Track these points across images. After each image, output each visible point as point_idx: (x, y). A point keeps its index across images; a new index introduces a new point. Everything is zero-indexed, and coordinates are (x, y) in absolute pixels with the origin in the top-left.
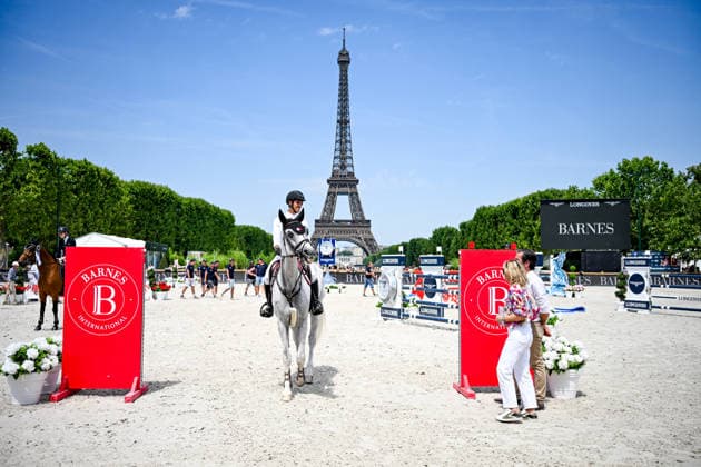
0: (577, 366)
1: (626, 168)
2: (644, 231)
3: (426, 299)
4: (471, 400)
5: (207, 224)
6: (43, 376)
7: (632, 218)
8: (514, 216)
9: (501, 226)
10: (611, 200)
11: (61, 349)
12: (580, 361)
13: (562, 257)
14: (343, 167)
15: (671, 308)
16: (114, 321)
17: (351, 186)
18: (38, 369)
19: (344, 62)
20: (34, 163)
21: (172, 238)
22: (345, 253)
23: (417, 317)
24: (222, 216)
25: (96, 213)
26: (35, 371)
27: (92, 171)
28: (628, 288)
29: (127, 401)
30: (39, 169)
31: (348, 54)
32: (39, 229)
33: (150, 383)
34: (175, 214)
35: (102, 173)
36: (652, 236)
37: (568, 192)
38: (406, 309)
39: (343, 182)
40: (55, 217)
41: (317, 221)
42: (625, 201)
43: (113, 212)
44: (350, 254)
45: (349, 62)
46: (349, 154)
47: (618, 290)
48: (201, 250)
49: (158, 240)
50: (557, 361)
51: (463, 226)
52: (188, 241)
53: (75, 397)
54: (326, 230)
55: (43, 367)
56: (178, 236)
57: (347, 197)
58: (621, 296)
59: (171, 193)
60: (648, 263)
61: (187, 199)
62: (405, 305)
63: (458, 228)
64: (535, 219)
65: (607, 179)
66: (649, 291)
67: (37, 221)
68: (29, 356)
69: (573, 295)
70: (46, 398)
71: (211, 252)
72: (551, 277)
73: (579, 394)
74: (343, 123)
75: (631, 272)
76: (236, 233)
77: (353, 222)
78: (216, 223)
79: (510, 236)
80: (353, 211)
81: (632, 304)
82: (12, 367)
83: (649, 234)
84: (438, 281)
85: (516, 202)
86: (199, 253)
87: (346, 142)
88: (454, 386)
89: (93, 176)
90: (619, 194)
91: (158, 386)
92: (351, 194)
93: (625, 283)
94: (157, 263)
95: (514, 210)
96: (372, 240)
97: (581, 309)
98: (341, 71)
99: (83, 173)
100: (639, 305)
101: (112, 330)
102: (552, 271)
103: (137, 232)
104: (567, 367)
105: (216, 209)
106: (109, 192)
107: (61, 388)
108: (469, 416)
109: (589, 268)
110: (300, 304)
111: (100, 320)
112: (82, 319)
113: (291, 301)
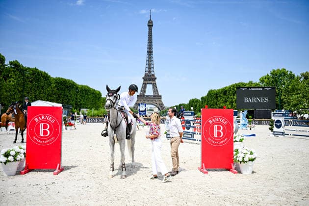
0: (252, 160)
1: (274, 74)
2: (282, 101)
3: (186, 130)
4: (206, 175)
5: (90, 97)
6: (17, 163)
7: (276, 95)
8: (225, 94)
9: (219, 98)
10: (267, 87)
11: (25, 151)
12: (254, 158)
13: (246, 112)
14: (150, 72)
15: (293, 135)
16: (49, 139)
17: (153, 80)
18: (15, 160)
19: (150, 25)
20: (13, 69)
21: (74, 103)
22: (150, 110)
24: (96, 93)
25: (40, 91)
27: (38, 73)
28: (274, 126)
29: (55, 174)
30: (15, 72)
31: (152, 22)
32: (15, 98)
33: (65, 167)
34: (75, 92)
35: (43, 74)
36: (285, 104)
37: (249, 84)
39: (149, 78)
40: (22, 93)
41: (138, 96)
42: (273, 88)
43: (48, 91)
44: (152, 110)
45: (152, 26)
46: (152, 66)
47: (270, 127)
48: (87, 108)
49: (68, 104)
50: (244, 158)
51: (202, 98)
52: (81, 104)
53: (31, 172)
54: (142, 99)
55: (17, 159)
56: (76, 102)
57: (151, 85)
58: (271, 129)
59: (74, 83)
60: (283, 115)
61: (81, 86)
63: (200, 99)
64: (234, 95)
65: (265, 78)
66: (283, 127)
67: (14, 95)
68: (11, 154)
69: (251, 129)
70: (19, 173)
71: (91, 109)
73: (253, 172)
74: (150, 52)
75: (276, 119)
76: (102, 101)
77: (154, 96)
78: (93, 96)
79: (223, 103)
80: (154, 91)
81: (276, 133)
82: (4, 159)
83: (284, 102)
84: (192, 122)
85: (225, 88)
87: (151, 61)
88: (199, 168)
89: (39, 75)
90: (271, 84)
91: (68, 168)
92: (153, 84)
93: (273, 124)
94: (67, 114)
95: (224, 91)
96: (162, 104)
97: (254, 135)
98: (149, 29)
99: (34, 74)
100: (280, 133)
101: (48, 143)
102: (241, 118)
103: (58, 100)
104: (248, 160)
105: (94, 90)
106: (46, 82)
107: (25, 168)
108: (205, 181)
109: (257, 117)
110: (119, 132)
111: (42, 139)
112: (35, 138)
113: (115, 131)
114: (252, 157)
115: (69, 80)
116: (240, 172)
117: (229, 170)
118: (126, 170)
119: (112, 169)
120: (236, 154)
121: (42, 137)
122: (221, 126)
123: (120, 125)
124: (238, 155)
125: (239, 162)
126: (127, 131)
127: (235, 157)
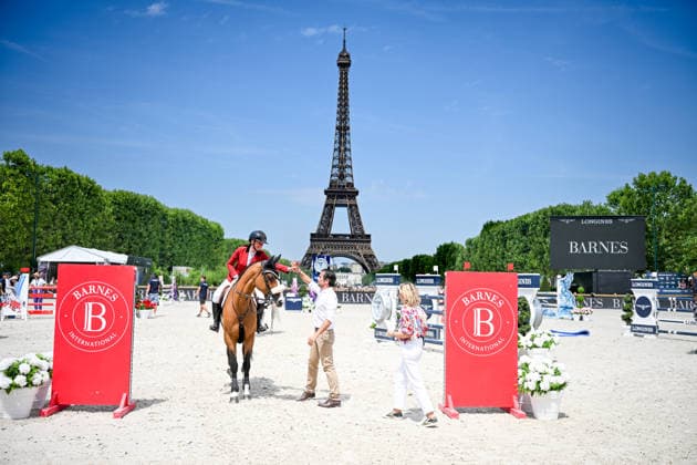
0: (560, 388)
1: (642, 183)
2: (661, 250)
5: (195, 237)
6: (34, 391)
7: (647, 237)
8: (524, 232)
9: (510, 243)
10: (625, 217)
11: (51, 365)
12: (562, 383)
13: (570, 278)
14: (342, 177)
15: (678, 333)
16: (104, 337)
17: (350, 198)
18: (30, 384)
19: (344, 65)
20: (12, 171)
21: (156, 252)
22: (343, 270)
24: (211, 228)
25: (76, 224)
26: (27, 386)
27: (73, 179)
28: (634, 311)
29: (116, 416)
30: (17, 177)
31: (348, 56)
32: (15, 242)
33: (138, 401)
34: (160, 226)
35: (83, 182)
36: (669, 257)
37: (582, 207)
39: (341, 193)
40: (32, 229)
41: (312, 235)
42: (640, 219)
43: (94, 223)
44: (348, 271)
45: (349, 65)
46: (348, 163)
47: (625, 313)
48: (187, 264)
49: (141, 254)
50: (539, 382)
51: (469, 242)
52: (173, 256)
53: (65, 412)
54: (323, 244)
55: (35, 382)
56: (162, 249)
58: (628, 320)
59: (157, 204)
60: (655, 285)
61: (173, 210)
63: (464, 244)
64: (545, 236)
65: (622, 195)
66: (656, 315)
67: (13, 232)
68: (22, 371)
69: (581, 319)
70: (36, 412)
71: (198, 266)
72: (558, 299)
73: (561, 416)
74: (343, 130)
75: (638, 294)
76: (225, 247)
77: (352, 236)
78: (204, 236)
79: (519, 254)
80: (352, 225)
81: (638, 328)
82: (6, 382)
83: (665, 254)
84: (434, 301)
85: (525, 217)
86: (185, 268)
87: (346, 149)
88: (440, 407)
89: (74, 185)
90: (634, 210)
91: (145, 404)
92: (351, 206)
93: (631, 306)
95: (523, 226)
96: (372, 256)
97: (585, 333)
98: (341, 74)
99: (63, 182)
100: (646, 329)
101: (101, 347)
102: (559, 292)
103: (120, 245)
104: (549, 388)
105: (205, 222)
106: (89, 202)
107: (50, 403)
109: (601, 289)
111: (90, 337)
112: (73, 336)
114: (559, 380)
115: (146, 198)
116: (530, 415)
117: (507, 410)
120: (524, 375)
121: (89, 333)
122: (490, 311)
124: (528, 376)
125: (529, 393)
127: (520, 381)
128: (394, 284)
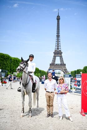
3: (77, 87)
4: (84, 117)
14: (58, 49)
17: (60, 54)
21: (9, 69)
22: (58, 73)
23: (74, 92)
31: (59, 17)
34: (10, 62)
38: (71, 90)
39: (58, 53)
41: (50, 64)
44: (60, 73)
45: (60, 19)
46: (59, 45)
49: (5, 69)
52: (13, 70)
54: (53, 66)
56: (11, 68)
57: (59, 57)
59: (9, 56)
61: (13, 58)
62: (71, 89)
74: (58, 36)
77: (61, 64)
80: (61, 61)
84: (81, 82)
87: (59, 41)
88: (80, 112)
92: (60, 56)
94: (5, 75)
96: (66, 69)
98: (58, 21)
108: (82, 121)
110: (28, 88)
113: (25, 87)
115: (6, 55)
118: (31, 112)
119: (22, 111)
123: (28, 83)
126: (33, 88)
128: (69, 77)
